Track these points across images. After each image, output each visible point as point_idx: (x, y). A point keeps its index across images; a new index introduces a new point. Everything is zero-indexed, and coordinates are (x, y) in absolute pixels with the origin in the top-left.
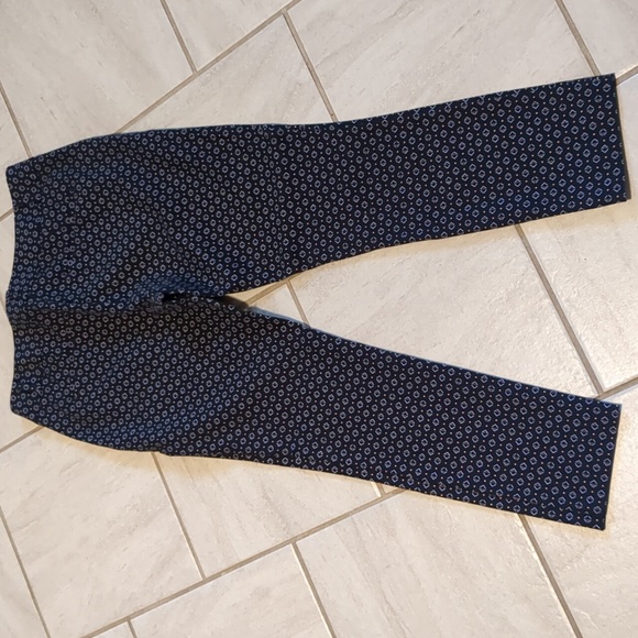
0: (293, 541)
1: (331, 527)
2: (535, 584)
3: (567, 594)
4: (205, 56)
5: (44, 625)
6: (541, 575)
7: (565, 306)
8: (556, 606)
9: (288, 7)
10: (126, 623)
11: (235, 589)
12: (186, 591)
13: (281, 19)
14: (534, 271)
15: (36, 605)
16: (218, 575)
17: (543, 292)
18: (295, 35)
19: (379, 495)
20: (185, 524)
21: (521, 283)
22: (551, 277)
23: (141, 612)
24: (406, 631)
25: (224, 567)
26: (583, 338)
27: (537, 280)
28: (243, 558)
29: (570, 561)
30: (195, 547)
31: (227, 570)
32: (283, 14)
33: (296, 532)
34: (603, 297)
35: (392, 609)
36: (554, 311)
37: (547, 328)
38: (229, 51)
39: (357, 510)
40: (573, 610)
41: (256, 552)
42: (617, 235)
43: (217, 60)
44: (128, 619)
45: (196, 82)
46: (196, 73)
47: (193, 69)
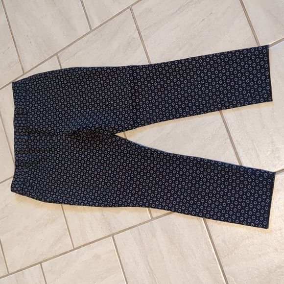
0: (112, 235)
1: (129, 231)
2: (212, 263)
3: (225, 269)
4: (96, 23)
5: (6, 262)
6: (215, 259)
7: (235, 143)
8: (220, 274)
9: (132, 5)
10: (40, 265)
11: (86, 254)
12: (66, 253)
13: (129, 10)
14: (224, 127)
15: (3, 253)
16: (80, 247)
17: (227, 136)
18: (134, 18)
19: (150, 219)
20: (68, 224)
21: (218, 131)
22: (231, 130)
23: (47, 260)
24: (156, 279)
25: (83, 244)
26: (242, 158)
27: (225, 131)
28: (91, 241)
29: (228, 254)
30: (71, 234)
31: (84, 246)
32: (130, 8)
33: (114, 231)
34: (252, 140)
35: (151, 268)
36: (231, 145)
37: (227, 152)
38: (107, 22)
39: (140, 224)
40: (227, 276)
41: (97, 239)
42: (260, 114)
43: (101, 25)
44: (40, 263)
45: (91, 34)
46: (92, 31)
47: (91, 29)
